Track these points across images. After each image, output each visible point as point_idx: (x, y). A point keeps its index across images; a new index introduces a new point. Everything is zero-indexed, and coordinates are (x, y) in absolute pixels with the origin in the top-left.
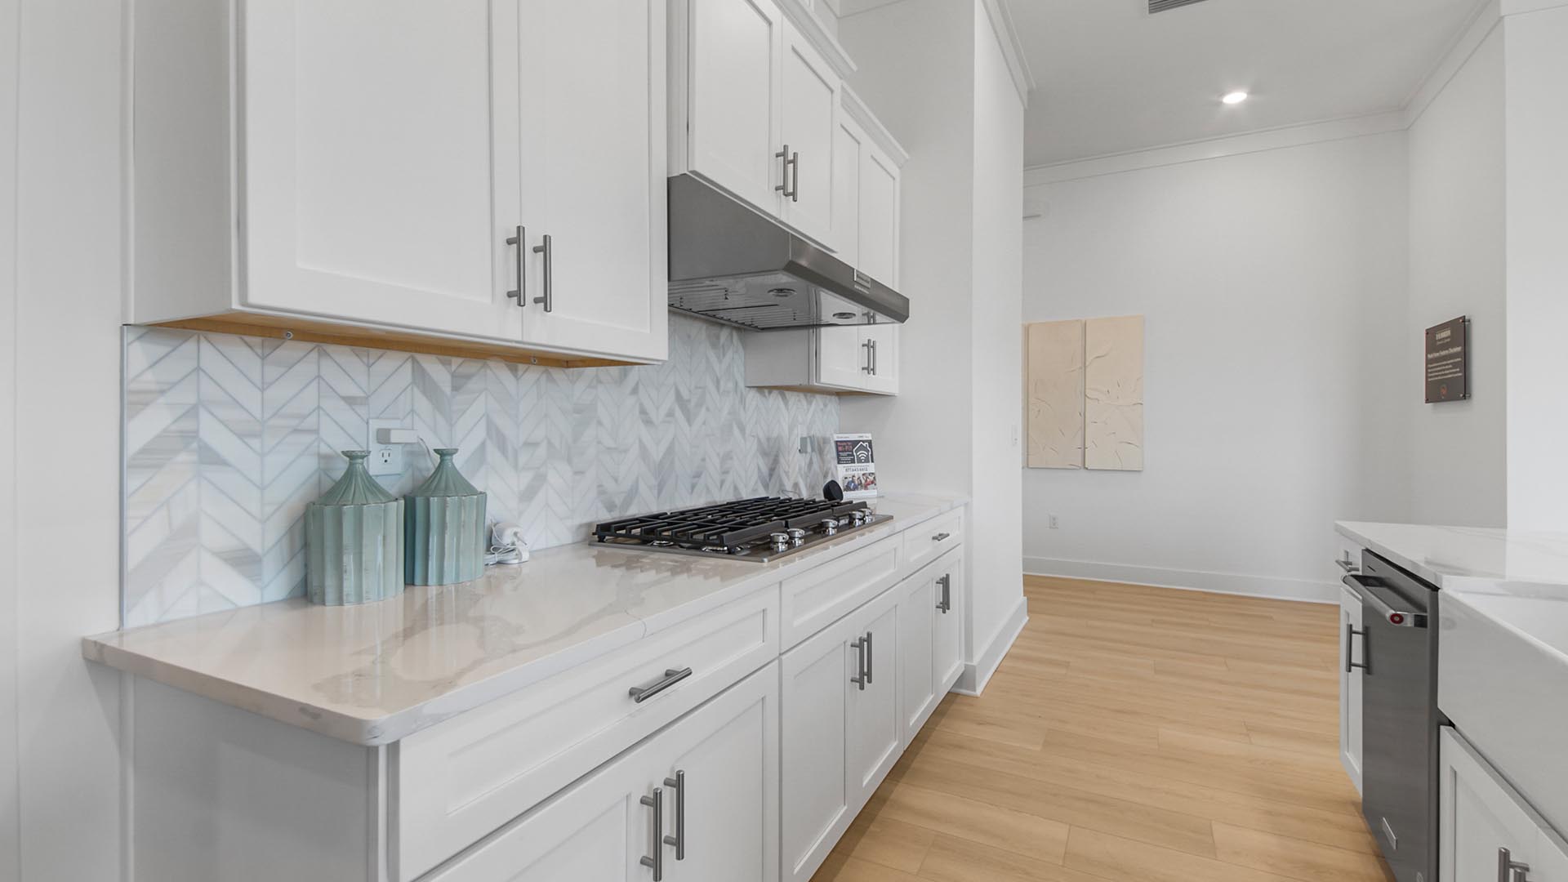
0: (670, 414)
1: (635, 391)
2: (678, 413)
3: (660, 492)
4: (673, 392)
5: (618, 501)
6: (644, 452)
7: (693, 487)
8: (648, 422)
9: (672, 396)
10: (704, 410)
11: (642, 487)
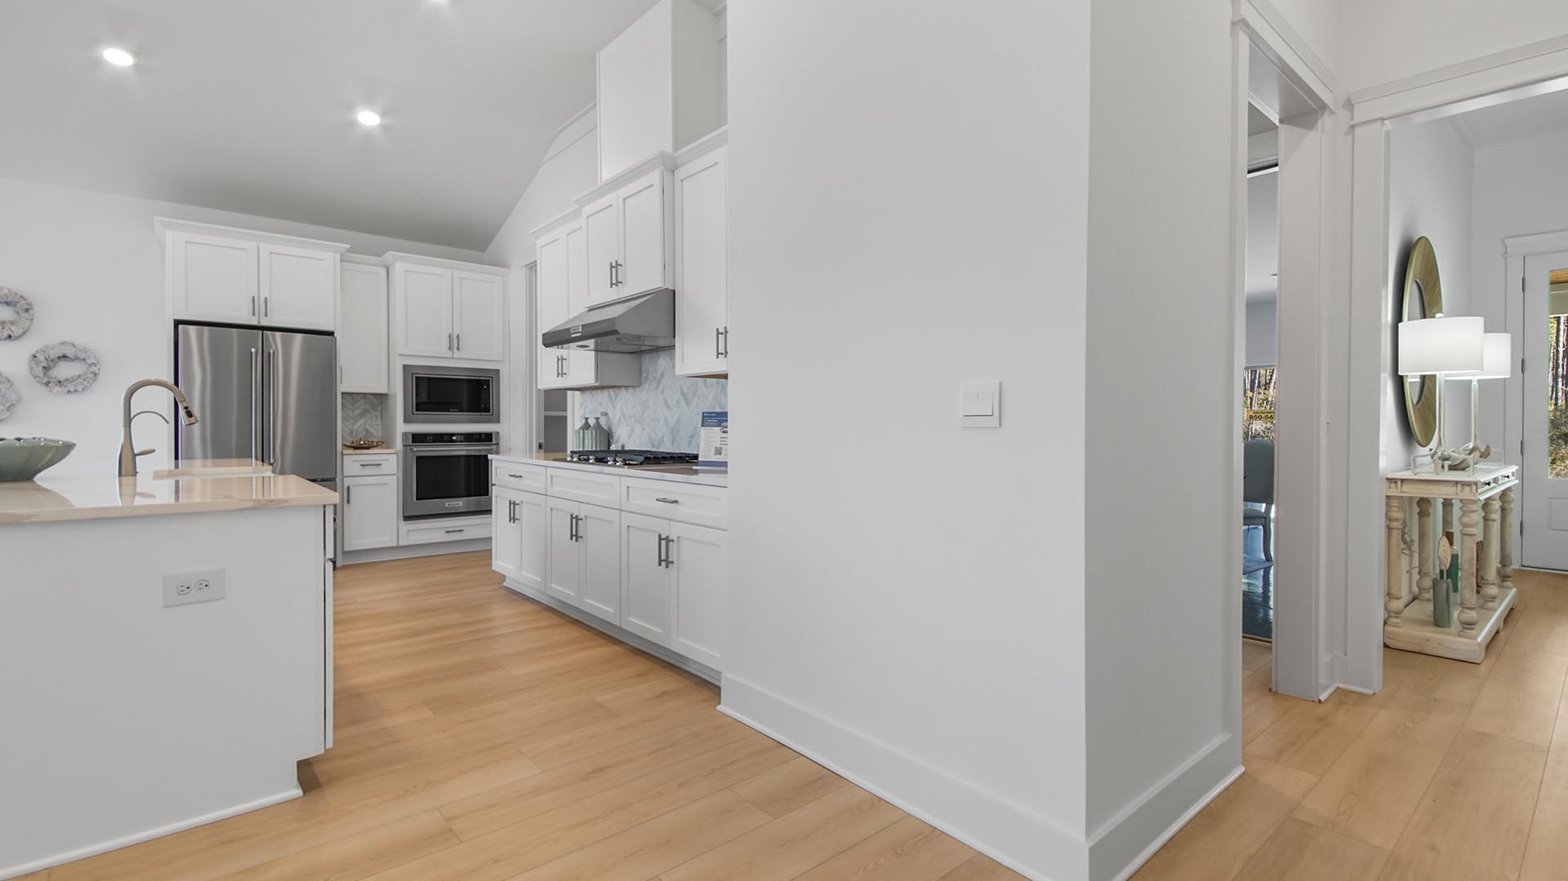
0: (678, 402)
1: (662, 392)
2: (682, 402)
3: (673, 443)
4: (679, 390)
5: (656, 443)
6: (666, 422)
7: (690, 444)
8: (668, 407)
9: (679, 393)
10: (696, 397)
11: (666, 440)
